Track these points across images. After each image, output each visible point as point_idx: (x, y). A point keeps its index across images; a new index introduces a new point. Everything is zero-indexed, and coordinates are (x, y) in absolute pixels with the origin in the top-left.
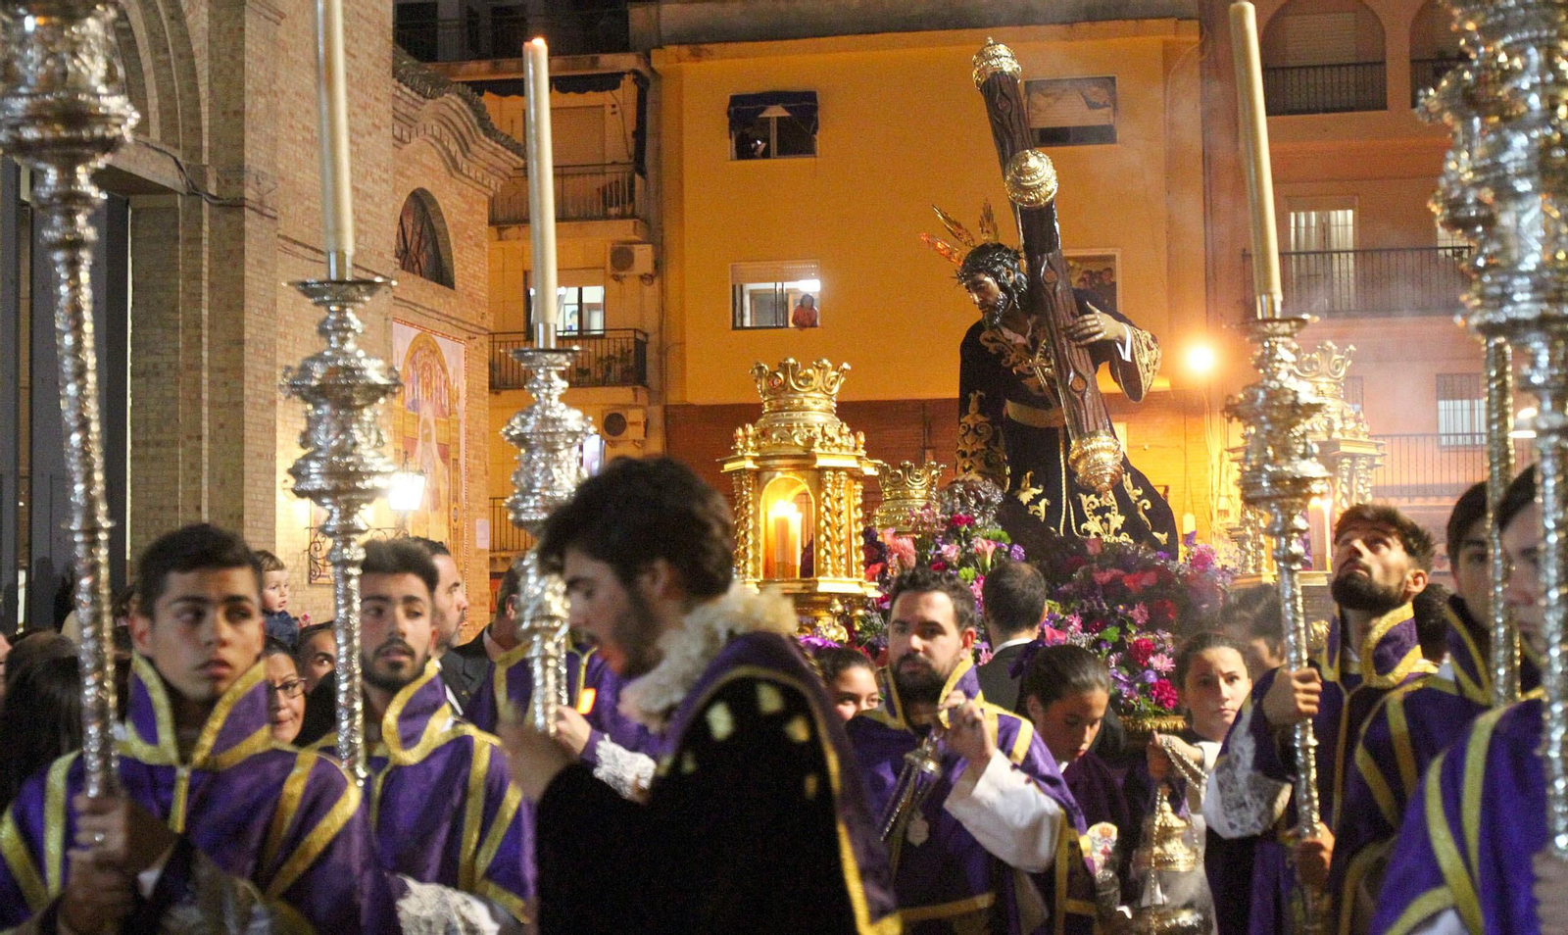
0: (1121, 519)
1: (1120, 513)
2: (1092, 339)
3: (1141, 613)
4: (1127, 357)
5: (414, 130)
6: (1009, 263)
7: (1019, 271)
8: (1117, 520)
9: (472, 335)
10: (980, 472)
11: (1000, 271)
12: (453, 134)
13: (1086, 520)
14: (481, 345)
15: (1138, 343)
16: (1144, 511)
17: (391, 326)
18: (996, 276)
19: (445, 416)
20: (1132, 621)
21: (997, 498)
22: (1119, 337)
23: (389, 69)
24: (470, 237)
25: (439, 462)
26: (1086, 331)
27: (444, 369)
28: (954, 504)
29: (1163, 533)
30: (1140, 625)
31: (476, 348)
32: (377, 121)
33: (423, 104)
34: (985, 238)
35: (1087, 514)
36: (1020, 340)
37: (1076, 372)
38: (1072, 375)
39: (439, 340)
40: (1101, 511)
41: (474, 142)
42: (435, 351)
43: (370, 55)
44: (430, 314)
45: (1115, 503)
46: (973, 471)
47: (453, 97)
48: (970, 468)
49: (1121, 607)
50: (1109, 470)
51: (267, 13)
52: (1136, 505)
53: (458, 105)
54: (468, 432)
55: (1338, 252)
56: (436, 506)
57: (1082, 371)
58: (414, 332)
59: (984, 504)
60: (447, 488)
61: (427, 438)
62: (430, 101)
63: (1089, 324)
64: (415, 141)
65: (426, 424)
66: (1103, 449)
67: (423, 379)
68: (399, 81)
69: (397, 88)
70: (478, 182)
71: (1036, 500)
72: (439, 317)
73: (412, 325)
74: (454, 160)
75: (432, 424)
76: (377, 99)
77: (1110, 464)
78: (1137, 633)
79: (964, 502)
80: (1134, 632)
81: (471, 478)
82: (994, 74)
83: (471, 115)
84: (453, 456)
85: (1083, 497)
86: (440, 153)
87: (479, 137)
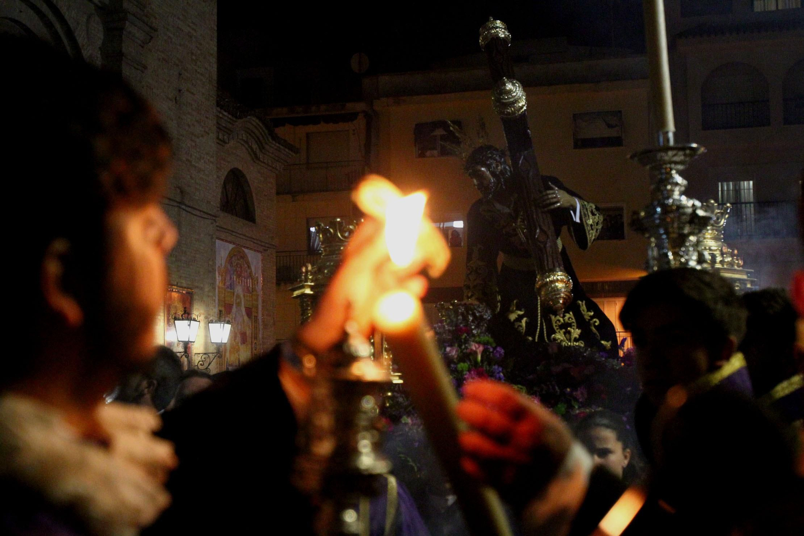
0: (578, 331)
1: (578, 327)
2: (552, 207)
3: (582, 393)
4: (577, 220)
5: (231, 137)
6: (497, 158)
7: (505, 162)
8: (576, 332)
9: (266, 249)
10: (478, 299)
11: (491, 164)
12: (255, 139)
13: (554, 332)
14: (272, 254)
15: (585, 211)
16: (595, 326)
17: (215, 242)
18: (488, 167)
19: (250, 293)
20: (576, 400)
21: (487, 316)
22: (572, 206)
23: (214, 102)
24: (265, 196)
25: (246, 318)
26: (548, 202)
27: (249, 267)
28: (457, 320)
29: (608, 341)
30: (581, 402)
31: (268, 256)
32: (207, 130)
33: (236, 122)
34: (481, 141)
35: (555, 328)
36: (507, 210)
37: (541, 230)
38: (538, 231)
39: (246, 251)
40: (565, 326)
41: (266, 143)
42: (243, 257)
43: (203, 94)
44: (241, 236)
45: (574, 320)
46: (473, 298)
47: (254, 119)
48: (472, 296)
49: (568, 390)
50: (562, 295)
51: (135, 65)
52: (589, 322)
53: (257, 123)
54: (263, 302)
55: (746, 203)
56: (244, 341)
57: (545, 228)
58: (231, 246)
59: (479, 320)
60: (250, 332)
61: (239, 304)
62: (240, 121)
63: (550, 196)
64: (232, 143)
65: (238, 296)
66: (557, 280)
67: (237, 272)
68: (221, 109)
69: (220, 112)
70: (270, 166)
71: (520, 318)
72: (246, 238)
73: (230, 242)
74: (255, 154)
75: (242, 296)
76: (207, 118)
77: (563, 290)
78: (579, 408)
79: (465, 319)
80: (577, 407)
81: (265, 326)
82: (493, 39)
83: (264, 129)
84: (254, 314)
85: (553, 317)
86: (247, 149)
87: (268, 140)
